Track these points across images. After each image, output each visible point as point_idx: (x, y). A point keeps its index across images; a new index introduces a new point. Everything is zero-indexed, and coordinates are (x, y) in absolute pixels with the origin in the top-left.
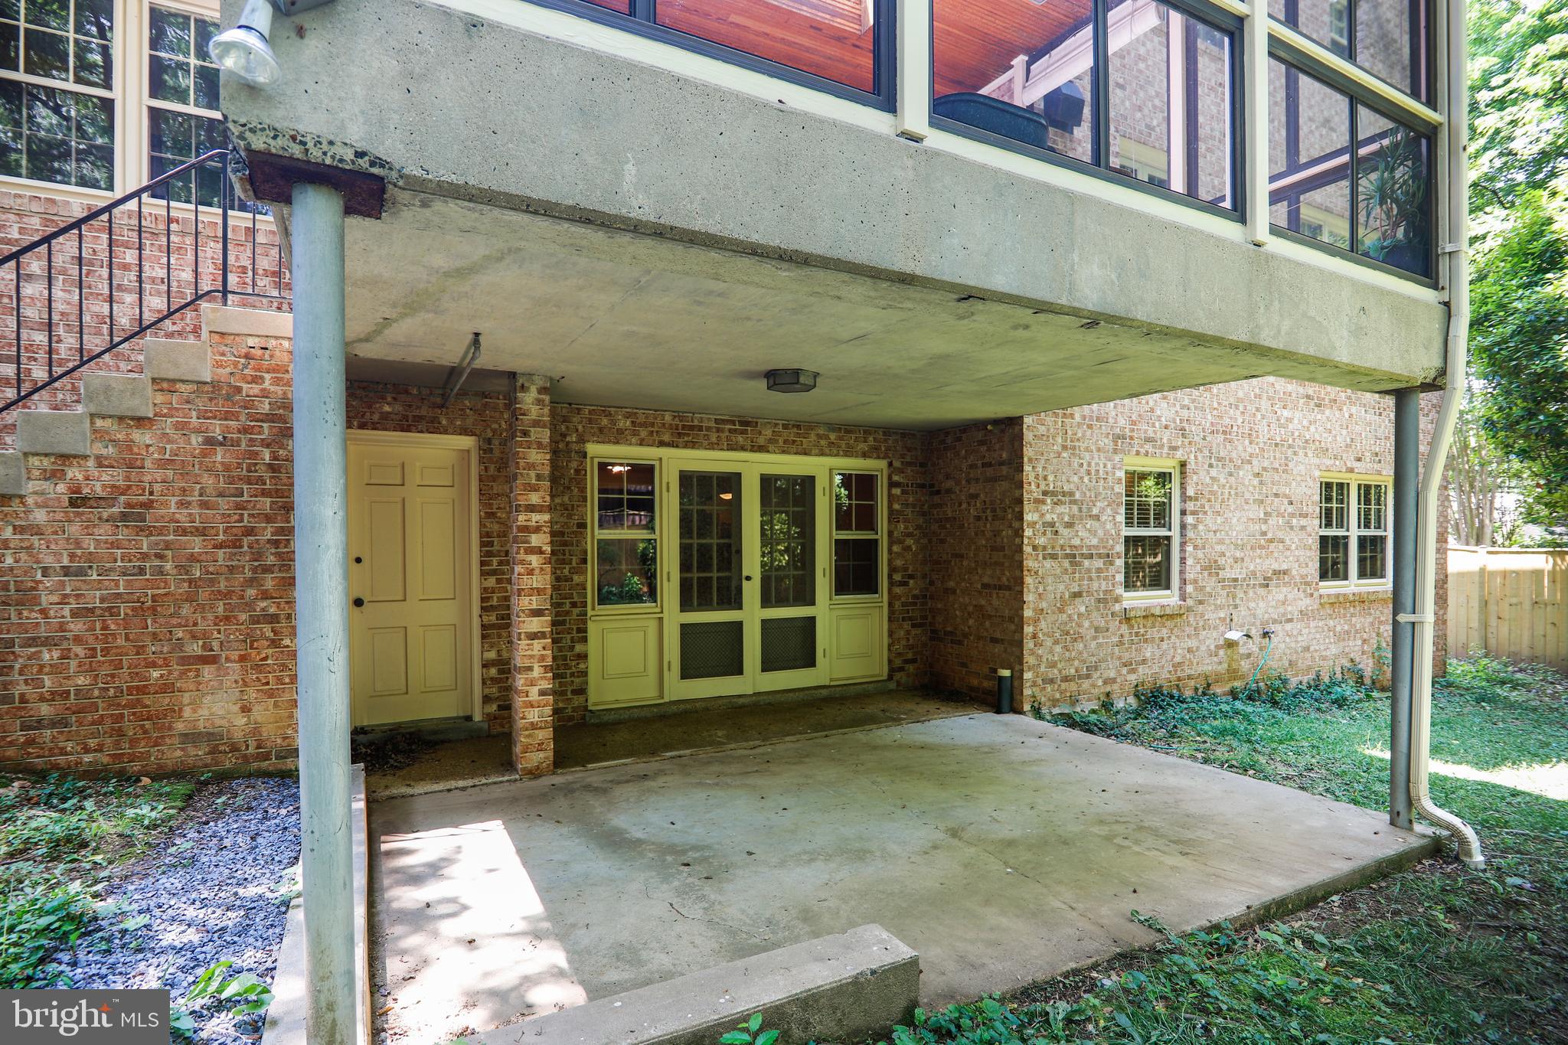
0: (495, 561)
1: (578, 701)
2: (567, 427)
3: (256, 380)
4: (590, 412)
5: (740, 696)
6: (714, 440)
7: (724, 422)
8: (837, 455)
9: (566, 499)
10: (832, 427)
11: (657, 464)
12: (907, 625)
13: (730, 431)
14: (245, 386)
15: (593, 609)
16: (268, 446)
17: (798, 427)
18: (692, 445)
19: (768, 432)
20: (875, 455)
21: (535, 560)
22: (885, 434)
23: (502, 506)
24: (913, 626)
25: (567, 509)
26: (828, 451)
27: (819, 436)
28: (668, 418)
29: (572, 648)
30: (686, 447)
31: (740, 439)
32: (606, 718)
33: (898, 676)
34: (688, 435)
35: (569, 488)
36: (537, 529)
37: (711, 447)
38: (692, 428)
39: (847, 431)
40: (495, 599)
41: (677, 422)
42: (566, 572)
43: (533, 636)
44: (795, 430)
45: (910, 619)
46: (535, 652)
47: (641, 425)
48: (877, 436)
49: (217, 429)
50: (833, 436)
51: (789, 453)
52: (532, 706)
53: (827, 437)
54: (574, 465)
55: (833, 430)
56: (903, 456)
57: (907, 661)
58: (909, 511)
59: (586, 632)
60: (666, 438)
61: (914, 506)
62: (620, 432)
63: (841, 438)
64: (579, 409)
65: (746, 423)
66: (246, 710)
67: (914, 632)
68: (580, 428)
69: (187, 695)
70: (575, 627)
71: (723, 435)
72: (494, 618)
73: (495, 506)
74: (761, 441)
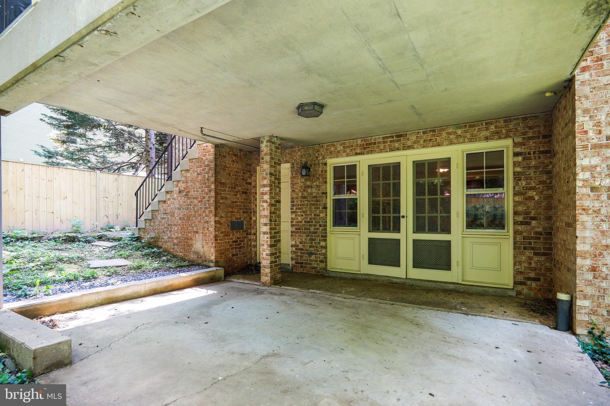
0: (295, 208)
1: (322, 265)
2: (318, 154)
3: (205, 156)
4: (327, 146)
5: (397, 278)
6: (382, 147)
7: (387, 137)
8: (464, 142)
9: (318, 183)
10: (458, 126)
11: (358, 164)
12: (529, 253)
13: (391, 142)
14: (203, 157)
15: (330, 228)
16: (207, 173)
17: (434, 131)
18: (371, 152)
19: (414, 138)
20: (496, 137)
21: (265, 205)
22: (505, 121)
23: (297, 187)
24: (536, 254)
25: (318, 187)
26: (456, 141)
27: (449, 134)
28: (359, 141)
29: (319, 243)
30: (368, 153)
31: (396, 145)
32: (331, 275)
33: (520, 288)
34: (369, 148)
35: (319, 178)
36: (266, 194)
37: (381, 151)
38: (370, 144)
39: (470, 126)
40: (295, 222)
41: (363, 142)
42: (318, 212)
43: (265, 233)
44: (431, 133)
45: (532, 249)
46: (265, 239)
47: (347, 147)
48: (498, 124)
49: (199, 170)
50: (459, 132)
51: (427, 147)
52: (264, 259)
53: (455, 133)
54: (321, 169)
55: (460, 128)
56: (524, 134)
57: (529, 279)
58: (531, 172)
59: (326, 237)
60: (358, 151)
61: (536, 167)
62: (339, 152)
63: (466, 132)
64: (323, 146)
65: (400, 136)
66: (203, 247)
67: (536, 259)
68: (323, 153)
69: (194, 241)
70: (321, 235)
71: (387, 144)
72: (294, 229)
73: (295, 188)
74: (409, 143)
